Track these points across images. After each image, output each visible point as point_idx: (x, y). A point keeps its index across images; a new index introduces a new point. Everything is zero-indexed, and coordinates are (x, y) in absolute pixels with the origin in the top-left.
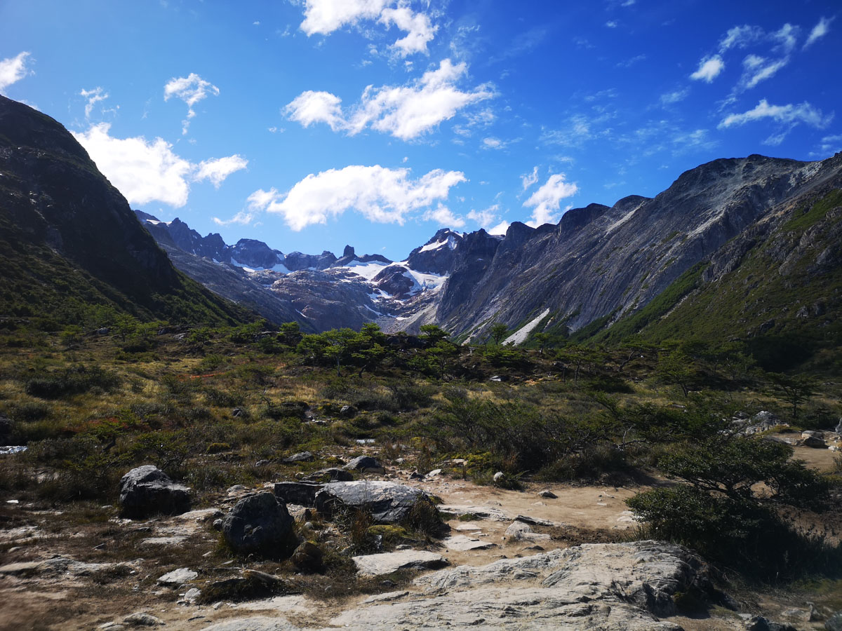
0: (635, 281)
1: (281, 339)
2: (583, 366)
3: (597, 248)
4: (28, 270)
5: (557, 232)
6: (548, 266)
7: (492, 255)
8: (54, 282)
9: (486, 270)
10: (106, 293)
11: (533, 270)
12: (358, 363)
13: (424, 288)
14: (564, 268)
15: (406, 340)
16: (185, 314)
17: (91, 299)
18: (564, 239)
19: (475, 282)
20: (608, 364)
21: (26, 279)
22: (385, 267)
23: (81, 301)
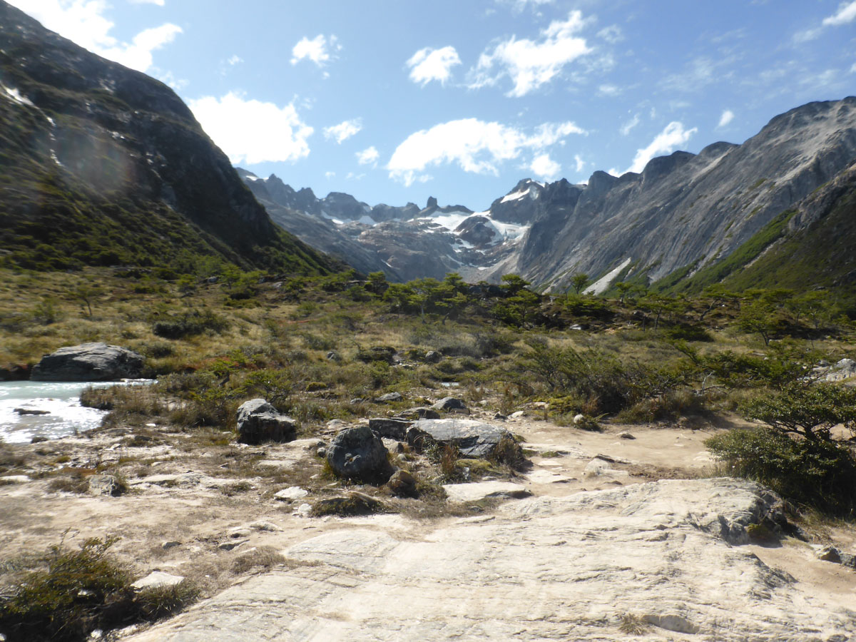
0: (719, 230)
1: (368, 288)
2: (664, 314)
3: (681, 196)
4: (148, 224)
5: (640, 181)
6: (630, 214)
7: (574, 205)
8: (170, 235)
9: (568, 219)
10: (213, 245)
11: (615, 219)
12: (442, 311)
13: (505, 238)
14: (647, 217)
15: (488, 289)
16: (281, 264)
17: (202, 251)
18: (648, 187)
19: (556, 232)
20: (688, 314)
21: (147, 233)
22: (466, 218)
23: (193, 252)
